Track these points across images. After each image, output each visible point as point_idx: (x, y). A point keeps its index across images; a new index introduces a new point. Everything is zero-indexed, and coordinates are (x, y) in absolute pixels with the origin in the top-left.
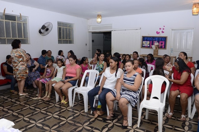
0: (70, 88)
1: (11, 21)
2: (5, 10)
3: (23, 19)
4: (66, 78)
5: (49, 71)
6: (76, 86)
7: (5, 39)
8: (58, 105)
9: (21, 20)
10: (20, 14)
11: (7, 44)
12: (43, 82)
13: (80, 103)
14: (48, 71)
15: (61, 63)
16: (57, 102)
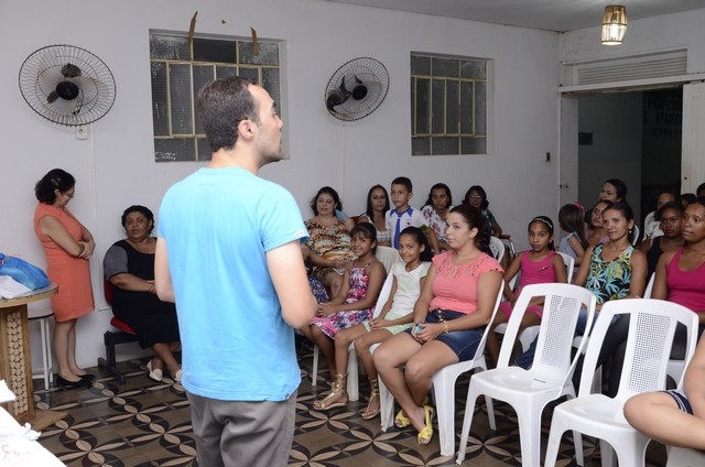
0: (445, 371)
1: (214, 65)
2: (194, 21)
3: (262, 54)
4: (432, 317)
5: (360, 276)
6: (478, 360)
7: (193, 139)
8: (389, 442)
9: (257, 54)
10: (254, 32)
11: (199, 160)
12: (328, 330)
13: (495, 445)
14: (355, 276)
15: (416, 246)
16: (384, 429)
